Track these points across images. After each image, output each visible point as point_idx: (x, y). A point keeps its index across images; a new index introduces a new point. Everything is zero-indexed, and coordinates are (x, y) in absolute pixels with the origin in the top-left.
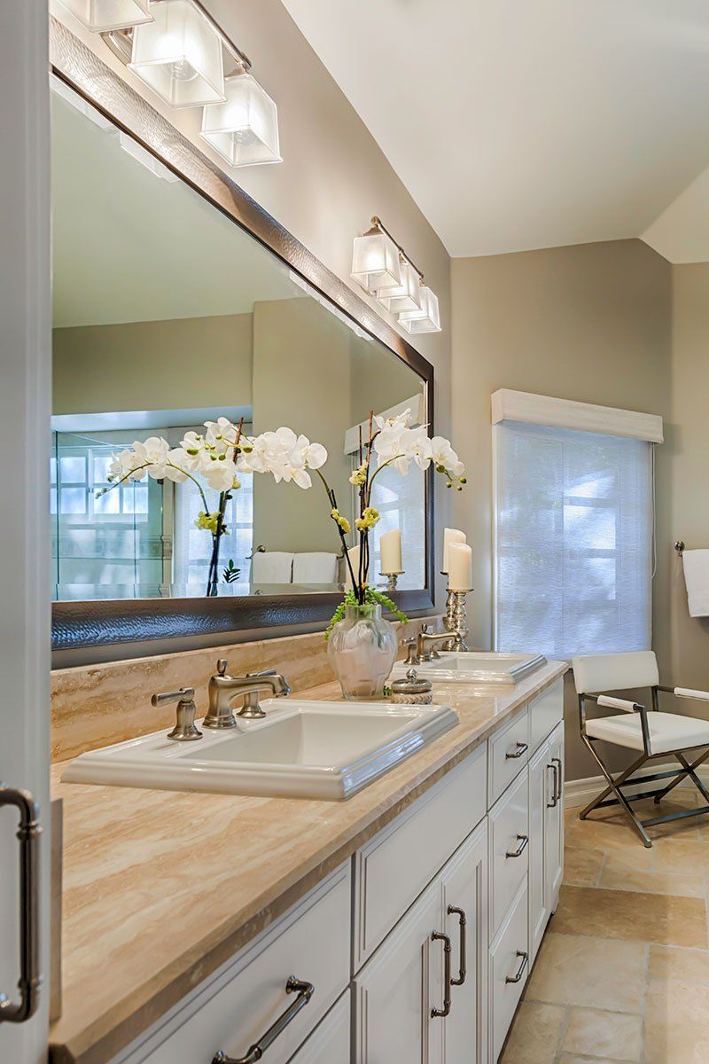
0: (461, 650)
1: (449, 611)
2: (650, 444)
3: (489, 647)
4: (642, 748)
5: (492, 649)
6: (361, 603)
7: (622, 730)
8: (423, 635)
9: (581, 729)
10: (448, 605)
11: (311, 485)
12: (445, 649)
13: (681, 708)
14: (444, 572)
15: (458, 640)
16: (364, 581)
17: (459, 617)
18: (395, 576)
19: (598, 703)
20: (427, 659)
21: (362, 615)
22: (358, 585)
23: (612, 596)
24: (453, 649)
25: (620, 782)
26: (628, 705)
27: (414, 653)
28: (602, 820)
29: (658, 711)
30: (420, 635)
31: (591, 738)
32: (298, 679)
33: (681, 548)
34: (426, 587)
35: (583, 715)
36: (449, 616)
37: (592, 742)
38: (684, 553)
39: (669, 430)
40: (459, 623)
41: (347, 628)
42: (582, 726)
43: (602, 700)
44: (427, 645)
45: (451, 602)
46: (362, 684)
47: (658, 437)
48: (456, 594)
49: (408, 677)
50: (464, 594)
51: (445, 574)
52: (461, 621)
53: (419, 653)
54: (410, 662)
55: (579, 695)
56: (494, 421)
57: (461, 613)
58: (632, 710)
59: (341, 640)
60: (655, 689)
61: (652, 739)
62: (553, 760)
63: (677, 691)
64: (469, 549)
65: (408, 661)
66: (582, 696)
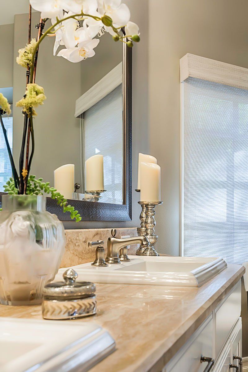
0: (151, 254)
1: (143, 222)
3: (178, 254)
5: (180, 255)
6: (21, 193)
8: (112, 239)
10: (141, 217)
12: (138, 253)
14: (138, 189)
15: (144, 243)
17: (149, 226)
18: (98, 193)
20: (116, 262)
22: (19, 173)
24: (144, 254)
27: (103, 255)
30: (109, 239)
34: (124, 203)
36: (142, 226)
40: (149, 231)
44: (116, 249)
45: (144, 215)
46: (17, 286)
48: (147, 205)
50: (153, 205)
51: (139, 191)
52: (152, 229)
53: (109, 255)
54: (98, 264)
55: (247, 292)
56: (182, 79)
57: (151, 222)
64: (158, 168)
65: (95, 262)
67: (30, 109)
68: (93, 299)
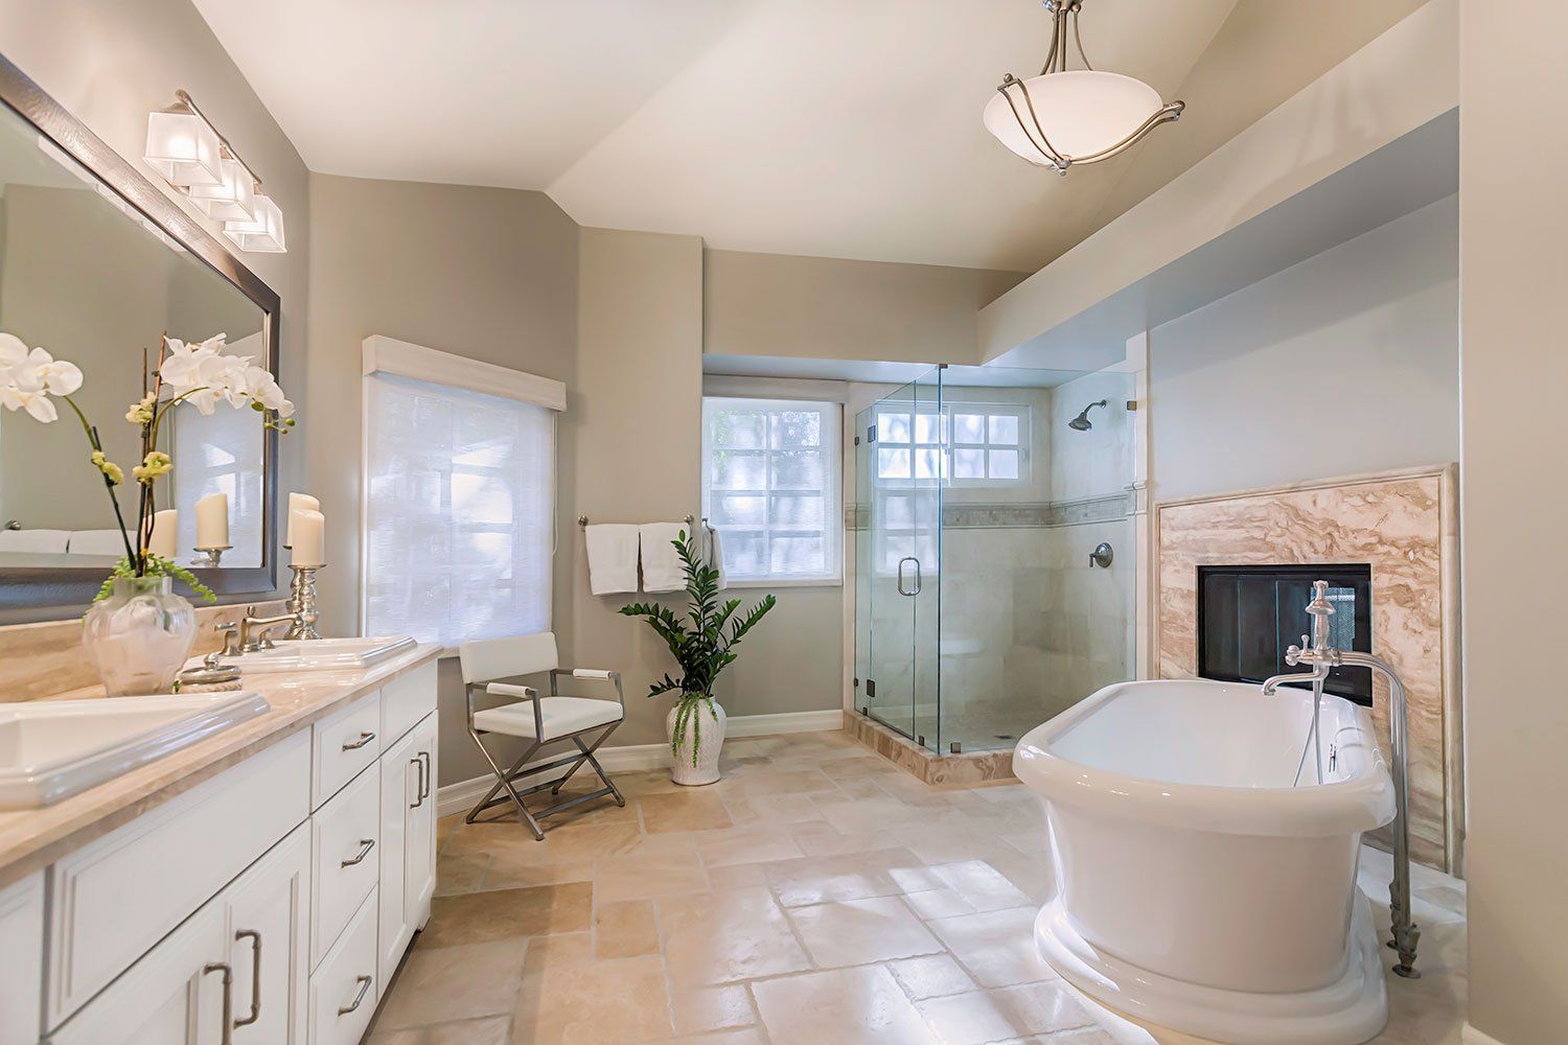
0: (308, 637)
1: (295, 593)
2: (552, 411)
3: (355, 632)
4: (535, 736)
5: (359, 635)
6: (139, 575)
7: (515, 720)
8: (249, 620)
9: (469, 722)
10: (293, 585)
11: (55, 418)
12: (288, 637)
13: (581, 690)
14: (289, 545)
15: (298, 623)
16: (147, 546)
17: (306, 599)
18: (218, 552)
19: (488, 691)
20: (254, 649)
21: (140, 589)
22: (135, 552)
23: (507, 575)
24: (297, 637)
25: (511, 775)
26: (520, 690)
27: (235, 642)
28: (492, 820)
29: (556, 695)
30: (245, 620)
31: (480, 732)
32: (35, 681)
33: (584, 523)
34: (264, 564)
35: (471, 708)
36: (294, 600)
37: (482, 736)
38: (587, 528)
39: (572, 398)
40: (305, 606)
41: (115, 607)
42: (470, 720)
43: (492, 688)
44: (255, 633)
45: (298, 583)
46: (137, 679)
47: (562, 405)
48: (302, 571)
49: (207, 663)
50: (313, 570)
51: (290, 548)
52: (308, 603)
53: (244, 642)
54: (228, 653)
55: (468, 684)
56: (366, 371)
57: (308, 594)
58: (524, 696)
59: (104, 622)
60: (554, 673)
61: (545, 724)
62: (420, 754)
63: (577, 672)
64: (321, 517)
65: (224, 651)
66: (470, 686)
67: (151, 480)
68: (239, 682)
